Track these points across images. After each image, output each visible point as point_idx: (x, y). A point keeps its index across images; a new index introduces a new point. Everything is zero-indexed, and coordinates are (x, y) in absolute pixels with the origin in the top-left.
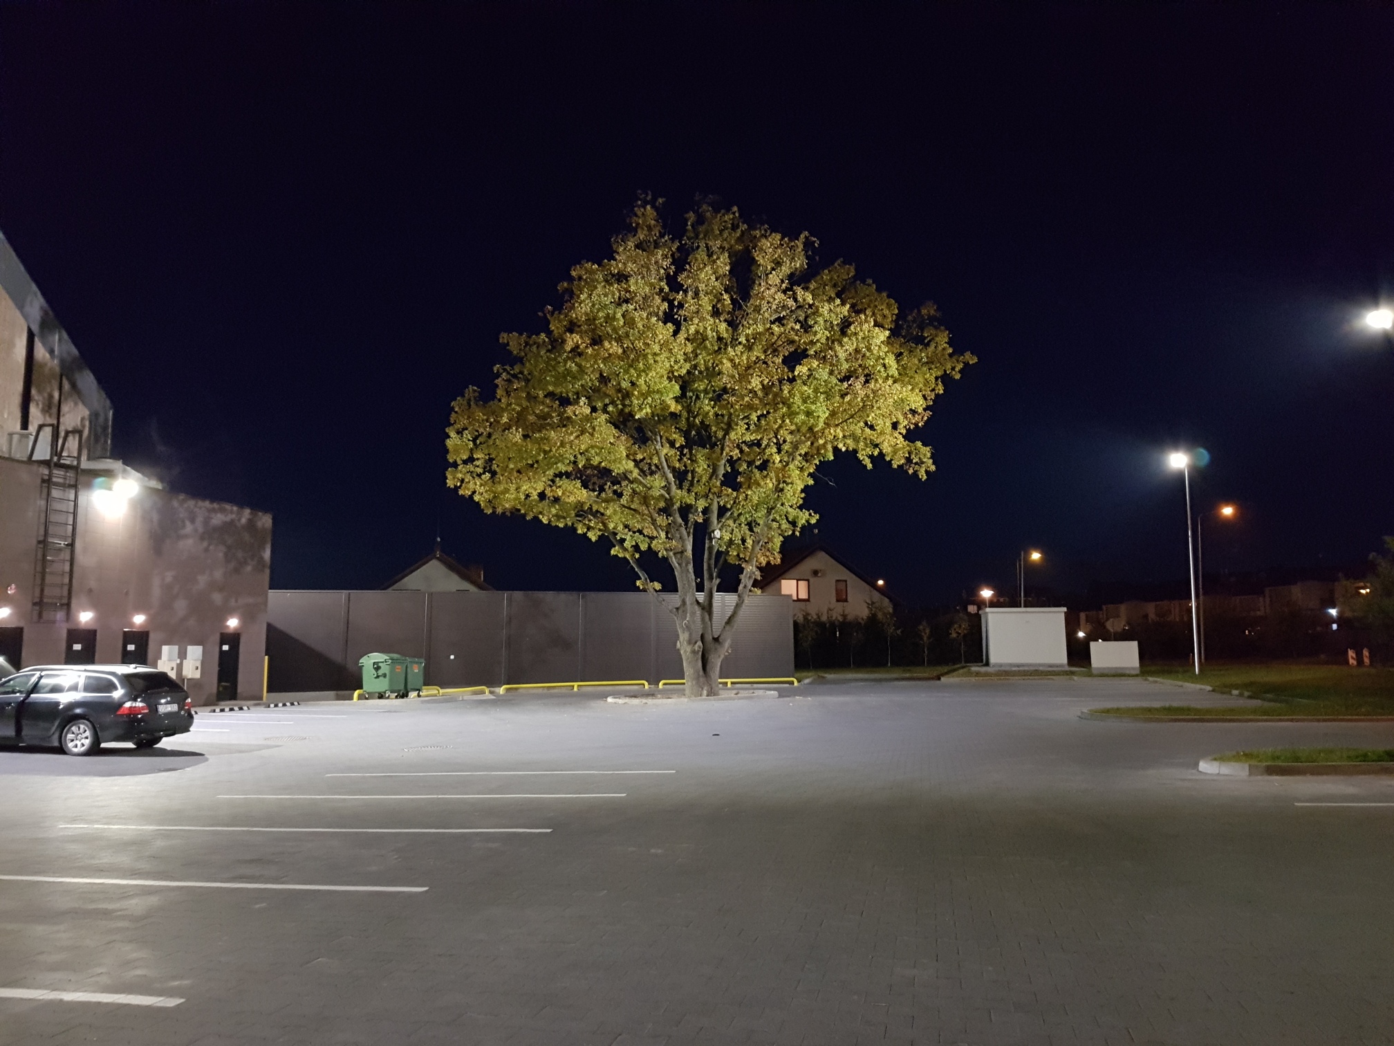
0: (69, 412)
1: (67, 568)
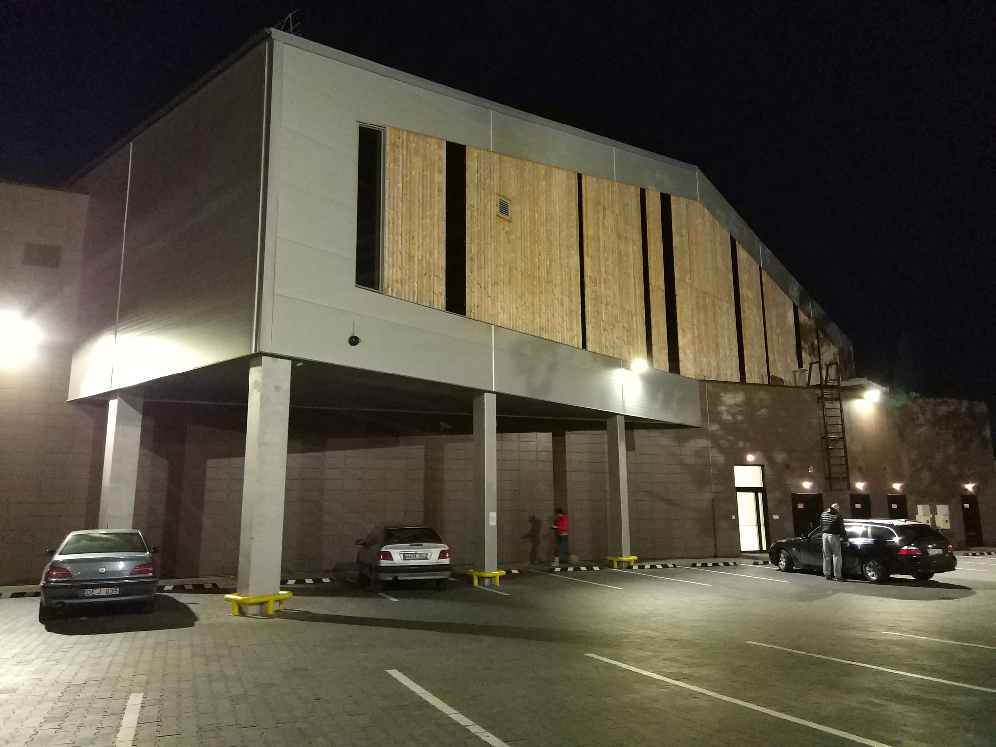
0: (826, 351)
1: (843, 454)
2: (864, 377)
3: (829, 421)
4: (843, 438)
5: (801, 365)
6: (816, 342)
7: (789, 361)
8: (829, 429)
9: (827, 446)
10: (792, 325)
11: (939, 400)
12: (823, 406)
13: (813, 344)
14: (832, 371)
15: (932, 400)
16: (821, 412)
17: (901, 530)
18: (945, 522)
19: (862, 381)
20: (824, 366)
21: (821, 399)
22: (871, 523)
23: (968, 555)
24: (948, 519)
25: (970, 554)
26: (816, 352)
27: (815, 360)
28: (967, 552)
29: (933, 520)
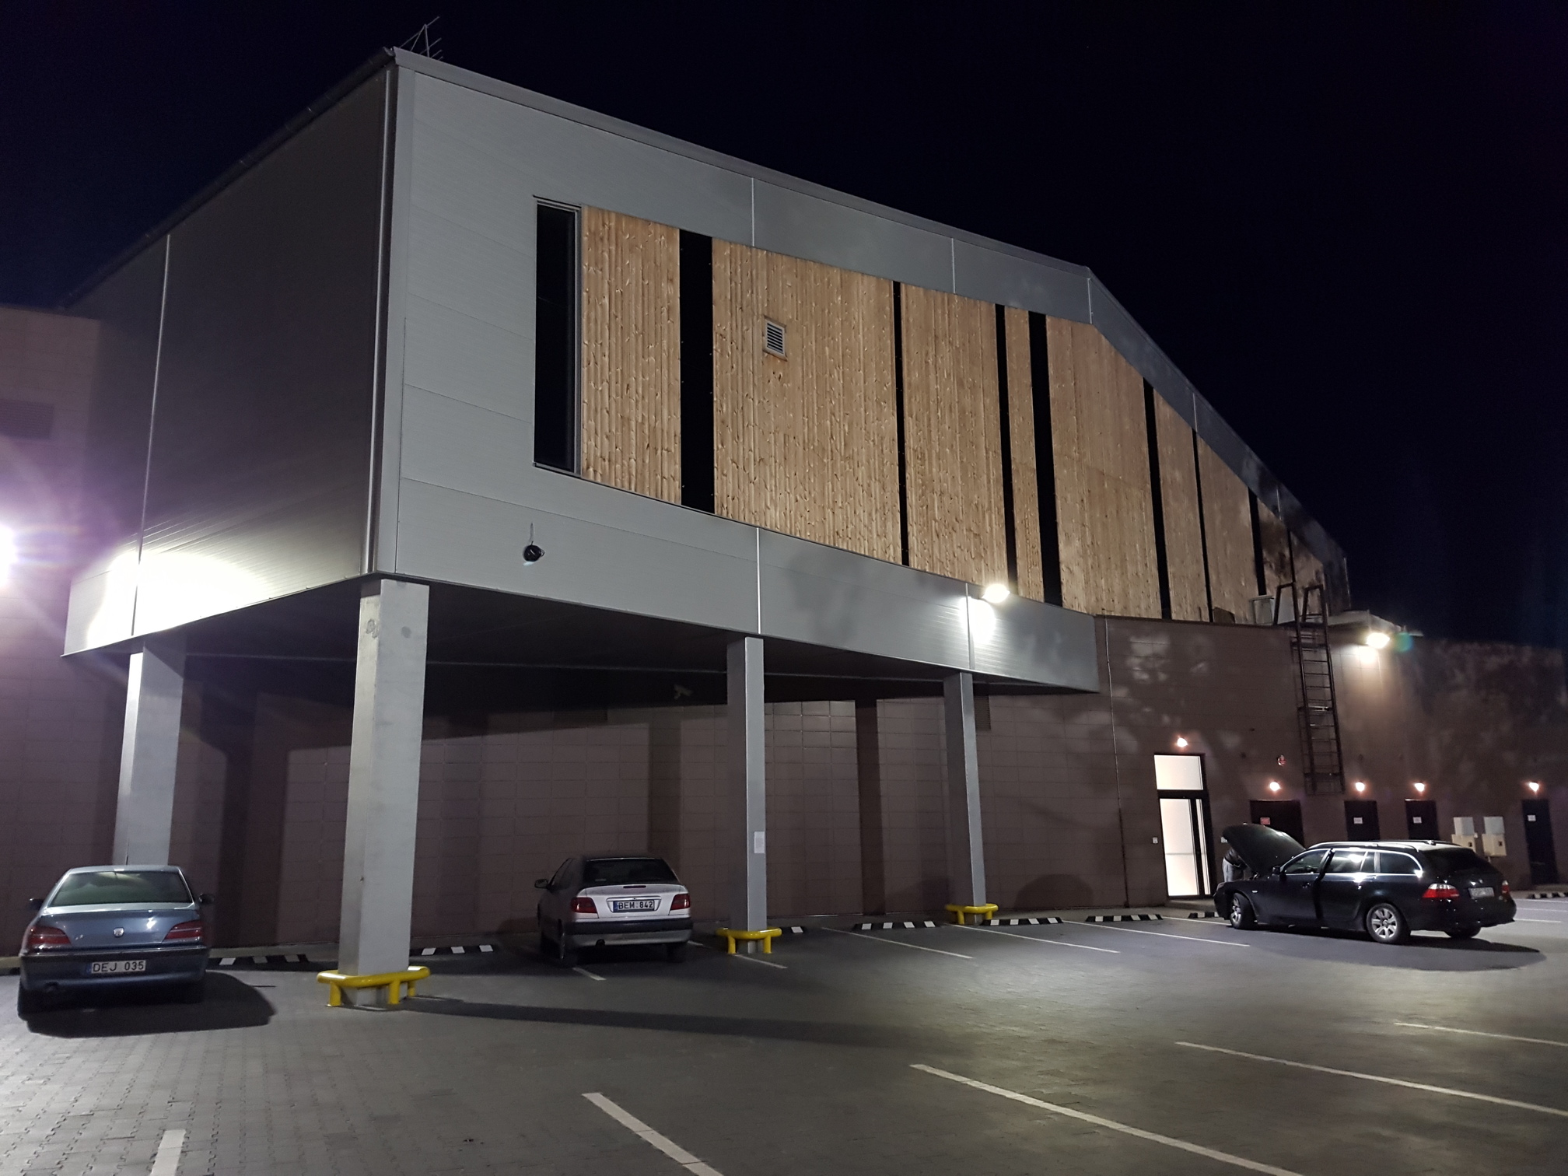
0: (1302, 568)
1: (1333, 735)
2: (1366, 610)
3: (1309, 682)
4: (1333, 709)
5: (1262, 591)
6: (1287, 553)
7: (1243, 584)
8: (1310, 694)
9: (1308, 724)
10: (1247, 525)
11: (1488, 648)
12: (1300, 656)
13: (1282, 556)
14: (1314, 600)
15: (1475, 646)
16: (1297, 667)
17: (1426, 857)
18: (1497, 844)
19: (1365, 616)
20: (1301, 592)
21: (1297, 646)
22: (1378, 848)
23: (1533, 897)
24: (1502, 840)
25: (1537, 896)
26: (1288, 569)
27: (1285, 582)
28: (1532, 893)
29: (1479, 842)
